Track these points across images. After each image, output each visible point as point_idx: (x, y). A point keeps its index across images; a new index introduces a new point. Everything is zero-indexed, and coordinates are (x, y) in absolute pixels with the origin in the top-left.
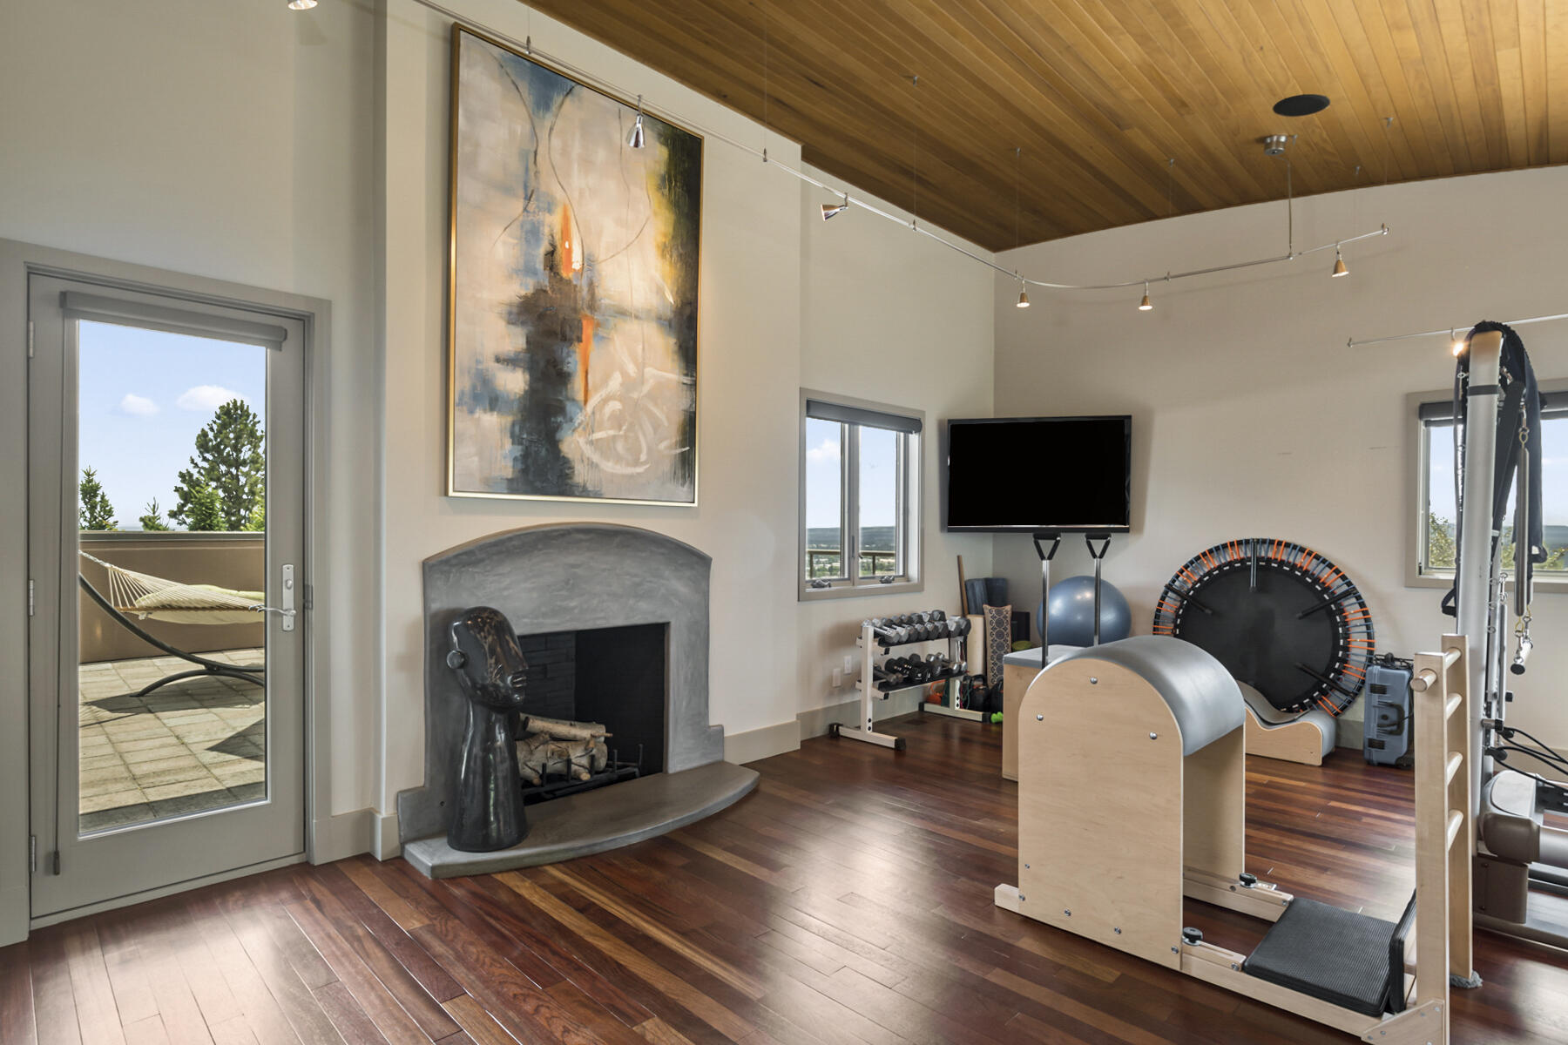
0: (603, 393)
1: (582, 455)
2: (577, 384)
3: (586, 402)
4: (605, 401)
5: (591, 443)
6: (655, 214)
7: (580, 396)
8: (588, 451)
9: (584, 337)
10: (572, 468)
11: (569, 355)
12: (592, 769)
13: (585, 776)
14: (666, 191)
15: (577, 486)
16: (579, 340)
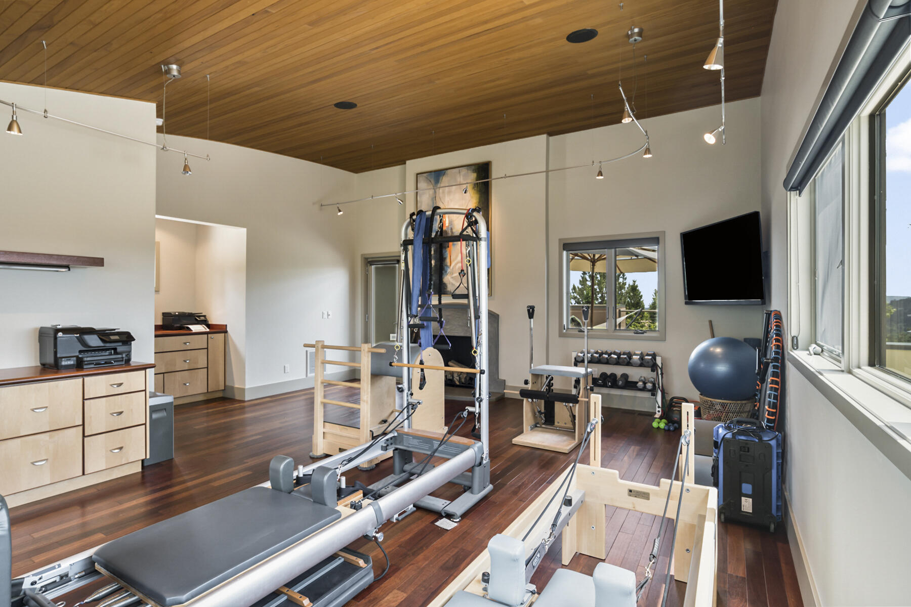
0: (456, 262)
1: (449, 282)
2: (448, 260)
3: (450, 265)
4: (456, 264)
5: (452, 278)
6: (472, 197)
7: (449, 264)
8: (451, 280)
9: (450, 246)
10: (447, 286)
11: (445, 252)
12: (460, 381)
13: (458, 383)
14: (476, 188)
15: (448, 291)
16: (448, 247)
